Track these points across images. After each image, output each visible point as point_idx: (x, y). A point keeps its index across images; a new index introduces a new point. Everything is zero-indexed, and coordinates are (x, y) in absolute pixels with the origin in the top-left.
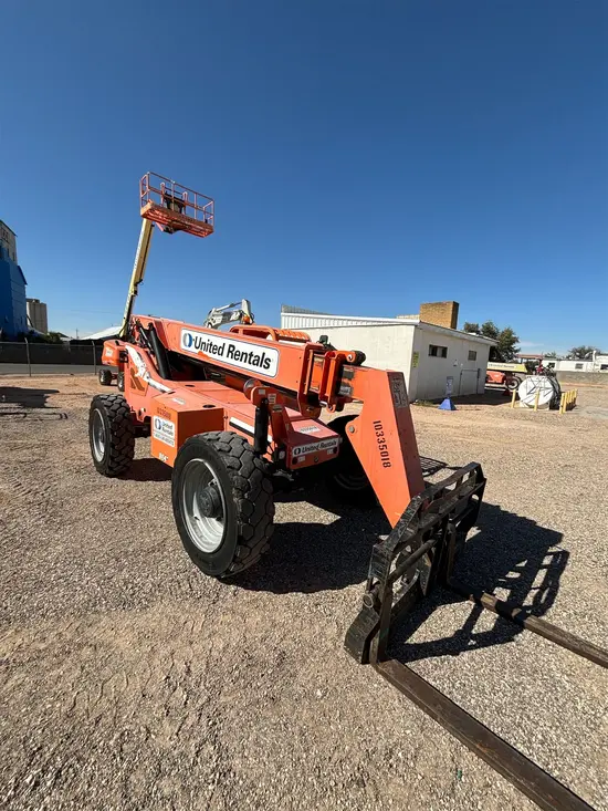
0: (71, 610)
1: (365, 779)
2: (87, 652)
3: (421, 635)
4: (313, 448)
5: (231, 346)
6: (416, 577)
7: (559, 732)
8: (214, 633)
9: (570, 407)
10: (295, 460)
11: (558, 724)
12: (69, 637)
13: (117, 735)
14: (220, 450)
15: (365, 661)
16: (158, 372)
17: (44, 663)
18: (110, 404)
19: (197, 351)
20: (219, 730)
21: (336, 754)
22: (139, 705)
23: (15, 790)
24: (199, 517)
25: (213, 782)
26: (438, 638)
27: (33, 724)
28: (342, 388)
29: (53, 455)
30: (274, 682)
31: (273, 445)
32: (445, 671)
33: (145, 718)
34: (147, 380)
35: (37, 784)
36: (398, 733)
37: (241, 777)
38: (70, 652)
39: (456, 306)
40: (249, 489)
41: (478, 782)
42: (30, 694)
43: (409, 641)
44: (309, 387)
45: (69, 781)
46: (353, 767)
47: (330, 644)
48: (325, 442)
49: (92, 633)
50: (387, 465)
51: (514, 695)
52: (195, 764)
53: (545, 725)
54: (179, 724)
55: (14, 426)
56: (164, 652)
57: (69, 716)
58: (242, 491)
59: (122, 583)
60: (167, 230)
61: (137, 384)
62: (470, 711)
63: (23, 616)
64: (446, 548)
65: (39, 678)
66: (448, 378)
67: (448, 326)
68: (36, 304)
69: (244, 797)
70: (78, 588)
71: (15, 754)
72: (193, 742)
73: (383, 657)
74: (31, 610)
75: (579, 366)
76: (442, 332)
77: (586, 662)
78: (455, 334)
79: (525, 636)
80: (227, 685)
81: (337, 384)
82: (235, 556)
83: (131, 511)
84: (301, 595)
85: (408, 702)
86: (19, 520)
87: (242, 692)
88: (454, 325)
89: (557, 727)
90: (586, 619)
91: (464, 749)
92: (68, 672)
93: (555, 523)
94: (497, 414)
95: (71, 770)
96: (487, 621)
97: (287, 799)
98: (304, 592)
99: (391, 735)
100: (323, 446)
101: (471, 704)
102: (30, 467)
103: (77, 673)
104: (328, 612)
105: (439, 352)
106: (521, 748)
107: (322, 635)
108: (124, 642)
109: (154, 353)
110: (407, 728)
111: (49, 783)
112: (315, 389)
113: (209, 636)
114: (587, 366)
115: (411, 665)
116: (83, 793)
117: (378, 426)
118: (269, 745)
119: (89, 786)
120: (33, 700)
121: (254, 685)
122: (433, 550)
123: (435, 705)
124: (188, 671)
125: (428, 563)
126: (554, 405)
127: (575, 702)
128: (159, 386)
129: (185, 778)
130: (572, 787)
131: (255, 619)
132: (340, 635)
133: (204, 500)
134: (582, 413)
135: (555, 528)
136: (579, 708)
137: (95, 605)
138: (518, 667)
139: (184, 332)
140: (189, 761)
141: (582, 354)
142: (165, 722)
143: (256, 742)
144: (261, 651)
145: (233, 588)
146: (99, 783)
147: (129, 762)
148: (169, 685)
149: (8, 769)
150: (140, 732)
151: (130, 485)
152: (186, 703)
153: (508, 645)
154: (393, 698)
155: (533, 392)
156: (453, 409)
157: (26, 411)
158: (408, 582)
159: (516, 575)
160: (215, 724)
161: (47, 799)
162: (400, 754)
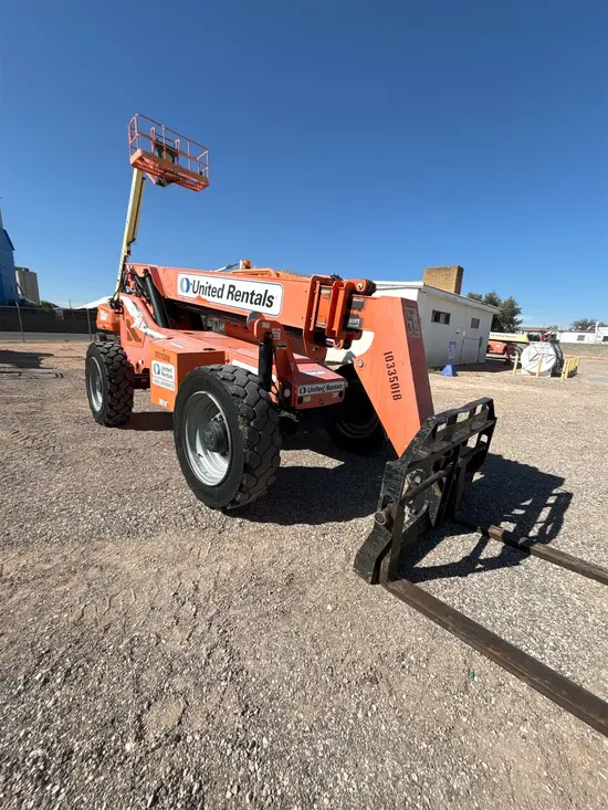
0: (76, 537)
1: (378, 677)
2: (93, 572)
3: (430, 560)
4: (319, 389)
5: (231, 286)
6: (425, 507)
7: (570, 640)
8: (221, 558)
9: (572, 374)
10: (301, 399)
11: (570, 633)
12: (74, 559)
13: (126, 641)
14: (223, 379)
15: (375, 581)
16: (155, 321)
17: (50, 581)
18: (106, 351)
19: (195, 296)
20: (230, 637)
21: (348, 656)
22: (148, 616)
23: (25, 684)
24: (203, 454)
25: (226, 679)
26: (447, 562)
27: (40, 631)
28: (350, 321)
29: (49, 407)
30: (283, 598)
31: (277, 385)
32: (456, 589)
33: (155, 627)
34: (144, 331)
35: (46, 681)
36: (410, 639)
37: (254, 675)
38: (75, 572)
39: (460, 271)
40: (255, 417)
41: (491, 681)
42: (36, 606)
43: (417, 565)
44: (315, 323)
45: (79, 679)
46: (366, 667)
47: (339, 568)
48: (331, 384)
49: (98, 556)
50: (397, 397)
51: (524, 610)
52: (207, 664)
53: (556, 634)
54: (189, 632)
55: (10, 383)
56: (171, 573)
57: (78, 624)
58: (248, 419)
59: (125, 515)
60: (159, 183)
61: (134, 335)
62: (481, 622)
63: (26, 542)
64: (455, 482)
65: (46, 593)
66: (451, 343)
67: (452, 291)
68: (25, 272)
69: (257, 692)
70: (82, 519)
71: (23, 656)
72: (204, 647)
73: (393, 577)
74: (35, 536)
75: (581, 338)
76: (446, 296)
77: (594, 583)
78: (459, 300)
79: (532, 562)
80: (237, 600)
81: (346, 317)
82: (242, 485)
83: (132, 455)
84: (307, 526)
85: (419, 614)
86: (18, 461)
87: (252, 606)
88: (458, 289)
89: (569, 637)
90: (594, 548)
91: (476, 654)
92: (76, 589)
93: (560, 470)
94: (499, 380)
95: (81, 670)
96: (494, 548)
97: (300, 694)
98: (310, 524)
99: (403, 641)
100: (329, 388)
101: (481, 617)
102: (27, 418)
103: (85, 588)
104: (336, 541)
105: (442, 317)
106: (533, 654)
107: (330, 559)
108: (130, 565)
109: (150, 302)
110: (419, 636)
111: (58, 681)
112: (322, 324)
113: (217, 560)
114: (590, 338)
115: (421, 585)
116: (94, 688)
117: (389, 357)
118: (280, 649)
119: (100, 683)
120: (39, 611)
121: (263, 600)
122: (444, 479)
123: (446, 616)
124: (197, 589)
125: (438, 493)
126: (555, 372)
127: (585, 616)
128: (156, 335)
129: (197, 676)
130: (586, 686)
131: (262, 546)
132: (348, 559)
133: (208, 434)
134: (584, 380)
135: (560, 475)
136: (590, 621)
137: (99, 533)
138: (527, 586)
139: (181, 276)
140: (200, 662)
141: (584, 326)
142: (175, 629)
143: (268, 647)
144: (269, 573)
145: (239, 520)
146: (110, 681)
147: (140, 663)
148: (178, 600)
149: (17, 668)
150: (150, 638)
151: (130, 434)
152: (195, 615)
153: (516, 568)
154: (403, 611)
155: (535, 358)
156: (455, 375)
157: (21, 370)
158: (416, 513)
159: (522, 512)
160: (225, 632)
161: (58, 693)
162: (412, 657)
